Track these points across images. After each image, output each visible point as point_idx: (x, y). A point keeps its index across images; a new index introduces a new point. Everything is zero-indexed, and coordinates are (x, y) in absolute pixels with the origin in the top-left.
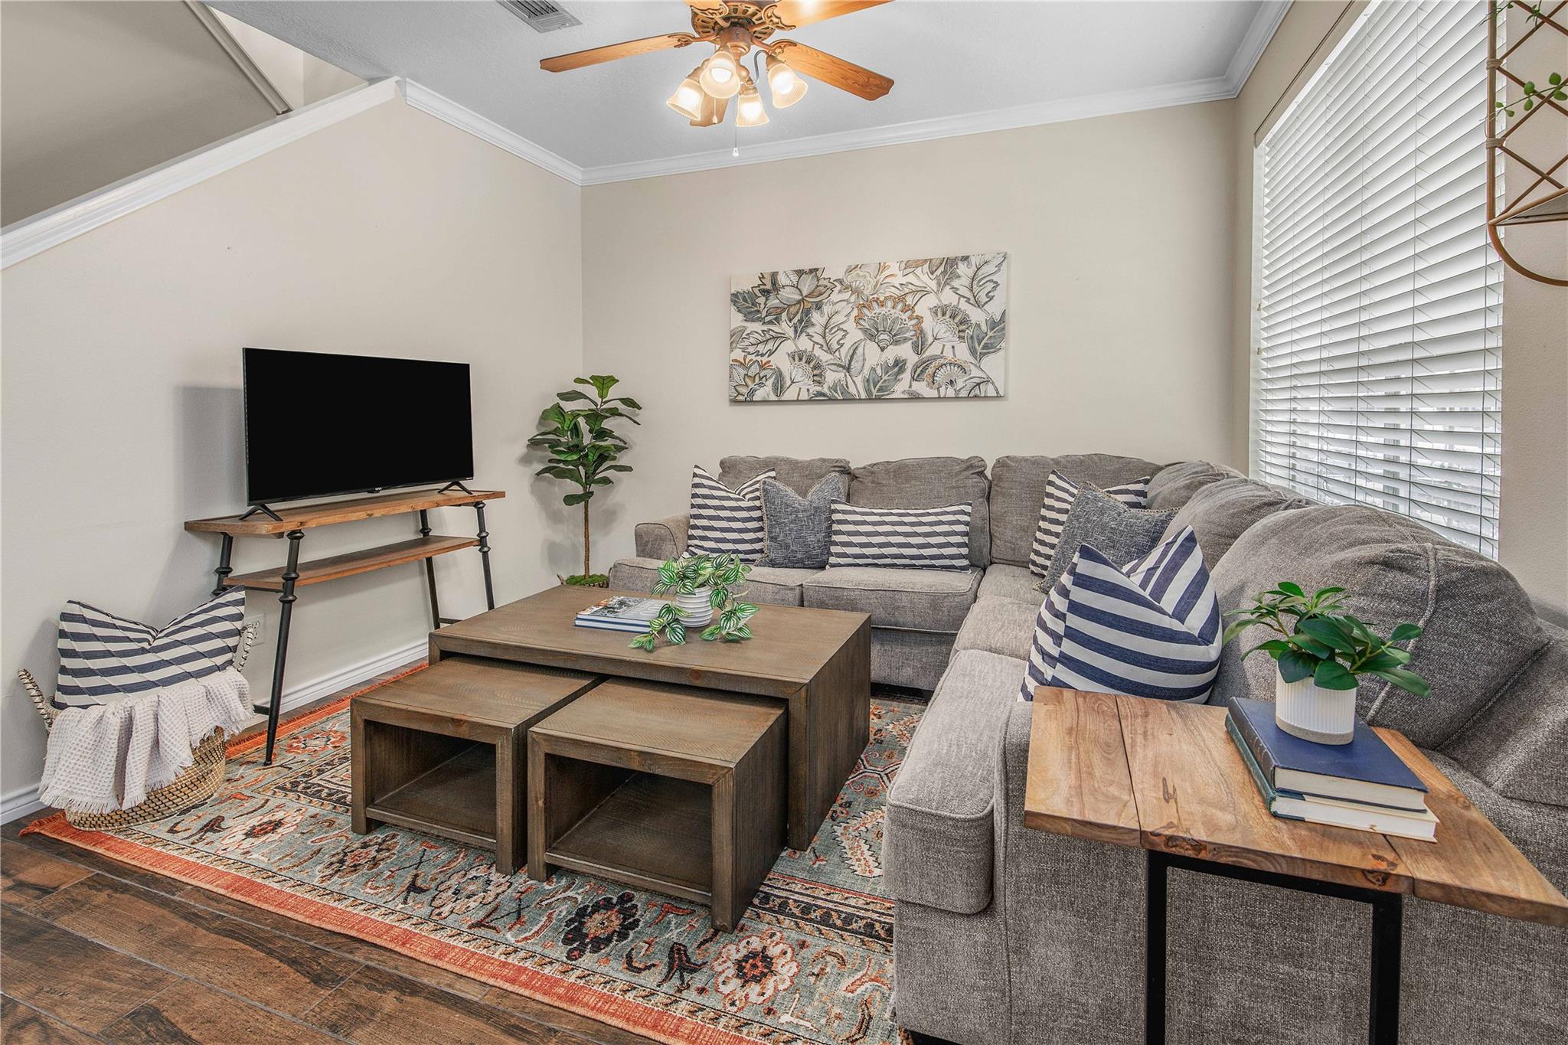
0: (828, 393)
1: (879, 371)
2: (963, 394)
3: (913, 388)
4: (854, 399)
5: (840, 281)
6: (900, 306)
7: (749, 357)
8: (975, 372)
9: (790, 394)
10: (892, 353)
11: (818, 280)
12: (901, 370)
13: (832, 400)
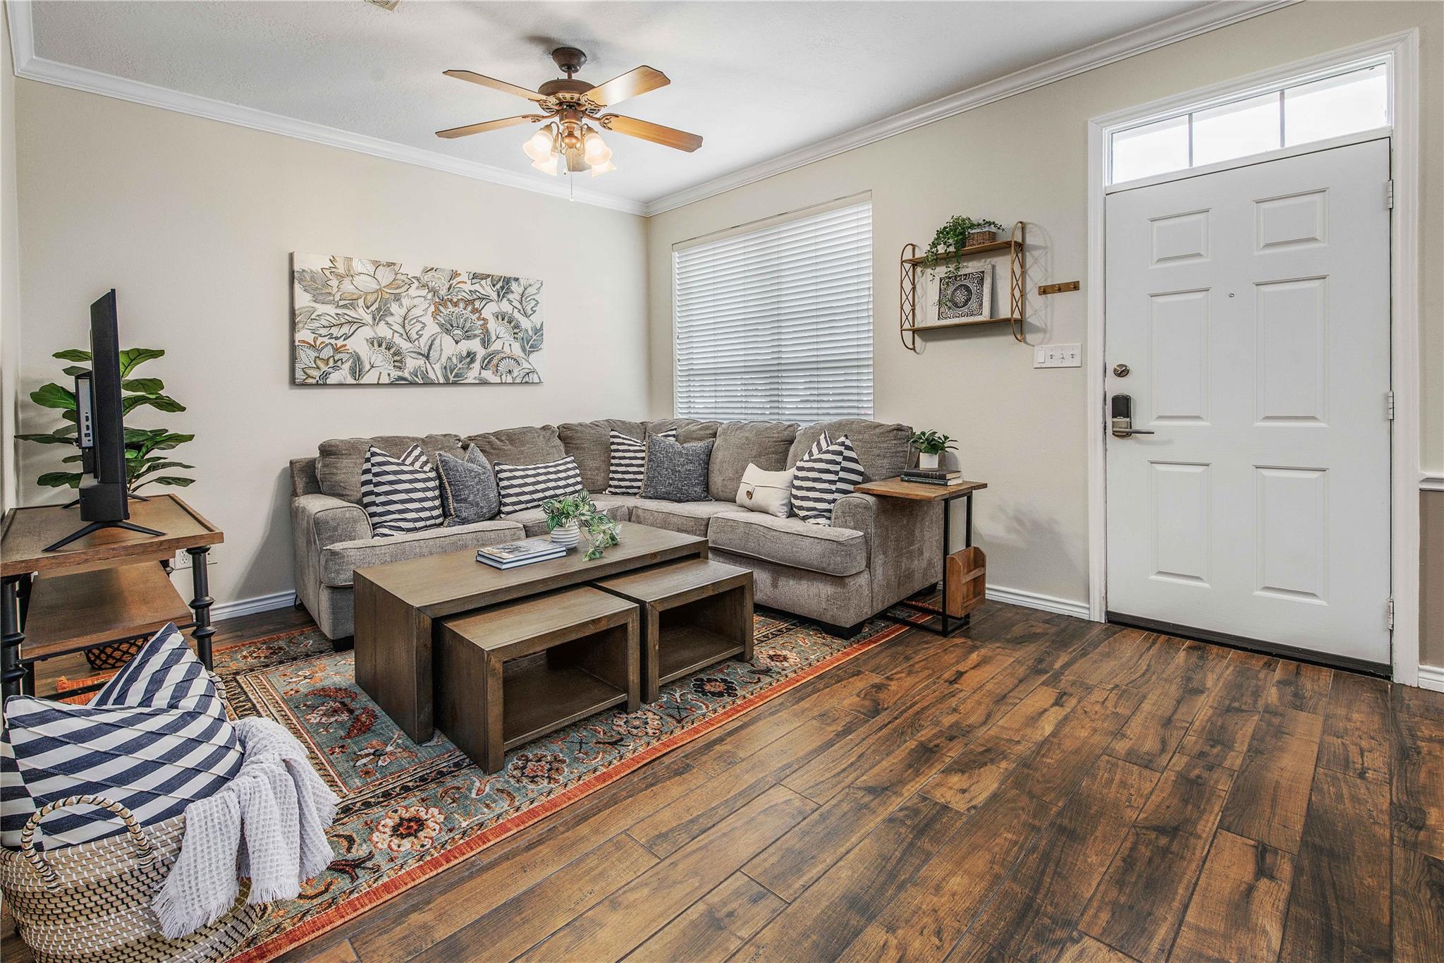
0: (409, 378)
1: (454, 360)
2: (518, 380)
3: (482, 375)
4: (434, 384)
5: (418, 279)
6: (470, 308)
7: (320, 340)
8: (525, 365)
9: (369, 378)
10: (465, 346)
11: (396, 274)
12: (472, 361)
13: (413, 384)
